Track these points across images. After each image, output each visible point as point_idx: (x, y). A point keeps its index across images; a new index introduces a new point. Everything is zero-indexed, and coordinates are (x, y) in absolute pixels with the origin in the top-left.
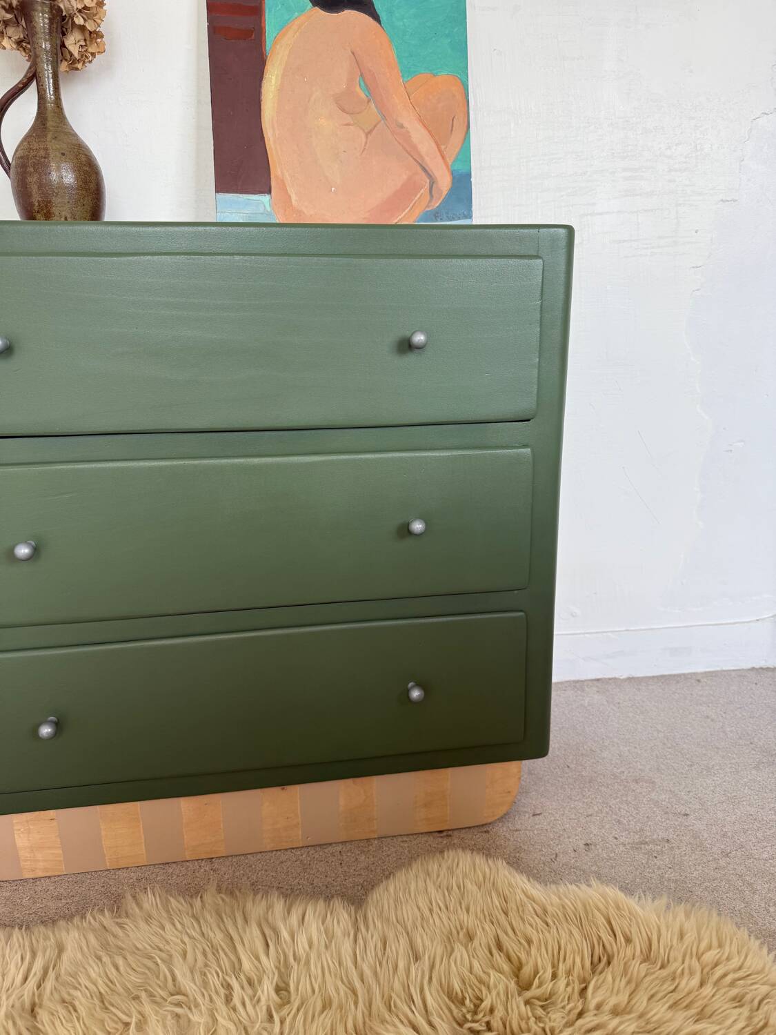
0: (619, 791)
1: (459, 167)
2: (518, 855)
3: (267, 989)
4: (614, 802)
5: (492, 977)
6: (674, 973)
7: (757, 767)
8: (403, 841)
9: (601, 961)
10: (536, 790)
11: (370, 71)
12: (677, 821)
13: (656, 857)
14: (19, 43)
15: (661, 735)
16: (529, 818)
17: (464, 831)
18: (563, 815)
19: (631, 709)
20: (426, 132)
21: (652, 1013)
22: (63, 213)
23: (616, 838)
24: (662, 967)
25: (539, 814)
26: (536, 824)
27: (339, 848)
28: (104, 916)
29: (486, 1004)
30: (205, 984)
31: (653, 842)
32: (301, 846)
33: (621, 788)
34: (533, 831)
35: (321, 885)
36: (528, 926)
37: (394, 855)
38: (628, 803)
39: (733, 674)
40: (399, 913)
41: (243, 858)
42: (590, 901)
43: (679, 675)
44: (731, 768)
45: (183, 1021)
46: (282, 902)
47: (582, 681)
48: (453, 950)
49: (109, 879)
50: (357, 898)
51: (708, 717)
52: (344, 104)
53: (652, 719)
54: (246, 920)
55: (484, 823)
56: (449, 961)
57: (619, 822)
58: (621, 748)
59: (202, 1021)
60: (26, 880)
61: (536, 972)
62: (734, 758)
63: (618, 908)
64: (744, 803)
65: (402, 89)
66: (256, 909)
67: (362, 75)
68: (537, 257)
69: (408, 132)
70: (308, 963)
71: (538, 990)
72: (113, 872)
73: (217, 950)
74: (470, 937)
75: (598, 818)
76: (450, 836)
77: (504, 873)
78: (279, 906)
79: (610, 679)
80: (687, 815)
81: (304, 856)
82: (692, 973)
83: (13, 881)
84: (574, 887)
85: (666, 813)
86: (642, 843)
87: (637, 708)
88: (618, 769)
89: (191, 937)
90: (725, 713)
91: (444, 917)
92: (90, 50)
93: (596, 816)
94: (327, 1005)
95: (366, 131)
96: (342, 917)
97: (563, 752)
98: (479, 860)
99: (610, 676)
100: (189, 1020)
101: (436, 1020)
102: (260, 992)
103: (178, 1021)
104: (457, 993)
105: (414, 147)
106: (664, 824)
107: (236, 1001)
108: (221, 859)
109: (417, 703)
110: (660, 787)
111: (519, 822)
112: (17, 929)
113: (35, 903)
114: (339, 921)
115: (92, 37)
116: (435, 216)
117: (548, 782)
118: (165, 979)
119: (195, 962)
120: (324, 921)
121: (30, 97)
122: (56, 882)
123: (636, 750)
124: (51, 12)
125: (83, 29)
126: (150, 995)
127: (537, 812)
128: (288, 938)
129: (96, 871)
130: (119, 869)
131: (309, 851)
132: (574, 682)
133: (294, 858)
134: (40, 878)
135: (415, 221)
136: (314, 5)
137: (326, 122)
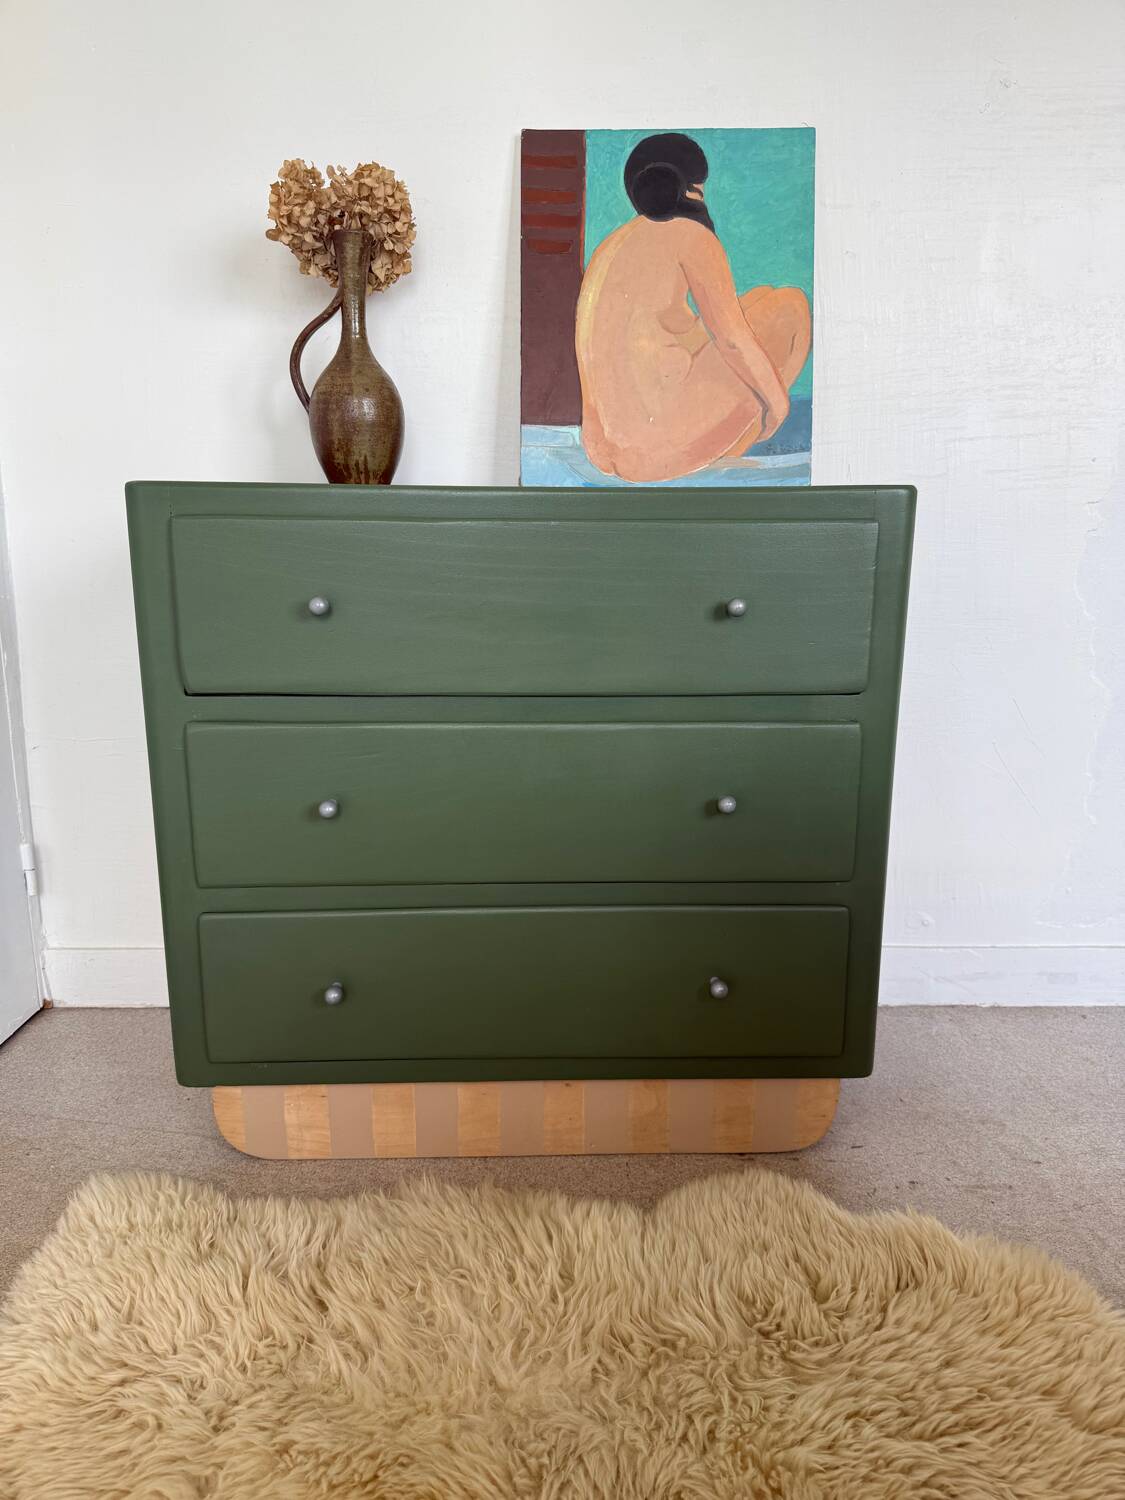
0: (960, 1130)
1: (796, 392)
2: (829, 1186)
3: (551, 1273)
4: (952, 1142)
5: (786, 1284)
6: (987, 1301)
8: (697, 1159)
9: (905, 1282)
10: (860, 1123)
11: (699, 284)
12: (1026, 1168)
13: (993, 1203)
14: (325, 270)
15: (1023, 1075)
16: (847, 1149)
17: (768, 1156)
18: (888, 1150)
19: (990, 1043)
20: (761, 353)
21: (957, 1334)
22: (364, 452)
23: (948, 1179)
24: (975, 1295)
25: (859, 1147)
26: (854, 1157)
27: (626, 1160)
28: (379, 1196)
29: (778, 1306)
30: (488, 1262)
31: (993, 1187)
32: (583, 1153)
33: (963, 1128)
34: (850, 1163)
36: (830, 1243)
37: (687, 1172)
38: (968, 1144)
40: (690, 1219)
41: (519, 1160)
42: (903, 1227)
43: (1059, 1008)
45: (467, 1293)
46: (565, 1200)
47: (932, 1007)
48: (746, 1257)
49: (378, 1167)
50: (647, 1204)
51: (1087, 1060)
52: (668, 322)
53: (1014, 1056)
54: (527, 1214)
55: (793, 1149)
56: (741, 1266)
57: (954, 1163)
58: (970, 1085)
59: (486, 1293)
60: (292, 1161)
61: (835, 1285)
63: (934, 1236)
64: (1114, 1157)
65: (736, 303)
66: (538, 1203)
67: (690, 289)
68: (873, 520)
69: (741, 353)
70: (593, 1254)
71: (835, 1302)
72: (381, 1162)
73: (498, 1236)
74: (765, 1248)
75: (930, 1157)
76: (752, 1159)
77: (808, 1194)
78: (561, 1203)
79: (968, 1007)
80: (1039, 1163)
81: (587, 1164)
82: (1006, 1303)
83: (279, 1160)
84: (888, 1215)
85: (1015, 1159)
86: (978, 1187)
87: (998, 1041)
88: (962, 1107)
89: (473, 1223)
90: (1111, 1056)
91: (738, 1226)
92: (396, 271)
93: (928, 1155)
94: (612, 1288)
95: (692, 352)
96: (629, 1218)
97: (897, 1085)
98: (783, 1180)
99: (969, 1004)
100: (473, 1292)
101: (724, 1315)
102: (544, 1273)
103: (461, 1292)
104: (748, 1296)
105: (747, 370)
106: (1009, 1170)
107: (520, 1280)
108: (496, 1160)
109: (720, 1000)
110: (1011, 1130)
111: (835, 1153)
112: (293, 1198)
113: (303, 1183)
114: (625, 1220)
115: (400, 259)
116: (767, 449)
117: (875, 1114)
118: (447, 1254)
119: (477, 1242)
120: (610, 1220)
121: (334, 326)
122: (322, 1165)
123: (988, 1089)
124: (363, 242)
125: (391, 252)
126: (434, 1265)
127: (858, 1144)
128: (572, 1231)
129: (363, 1159)
130: (387, 1159)
131: (592, 1160)
132: (922, 1007)
133: (576, 1165)
134: (305, 1160)
135: (743, 455)
136: (640, 213)
137: (647, 344)
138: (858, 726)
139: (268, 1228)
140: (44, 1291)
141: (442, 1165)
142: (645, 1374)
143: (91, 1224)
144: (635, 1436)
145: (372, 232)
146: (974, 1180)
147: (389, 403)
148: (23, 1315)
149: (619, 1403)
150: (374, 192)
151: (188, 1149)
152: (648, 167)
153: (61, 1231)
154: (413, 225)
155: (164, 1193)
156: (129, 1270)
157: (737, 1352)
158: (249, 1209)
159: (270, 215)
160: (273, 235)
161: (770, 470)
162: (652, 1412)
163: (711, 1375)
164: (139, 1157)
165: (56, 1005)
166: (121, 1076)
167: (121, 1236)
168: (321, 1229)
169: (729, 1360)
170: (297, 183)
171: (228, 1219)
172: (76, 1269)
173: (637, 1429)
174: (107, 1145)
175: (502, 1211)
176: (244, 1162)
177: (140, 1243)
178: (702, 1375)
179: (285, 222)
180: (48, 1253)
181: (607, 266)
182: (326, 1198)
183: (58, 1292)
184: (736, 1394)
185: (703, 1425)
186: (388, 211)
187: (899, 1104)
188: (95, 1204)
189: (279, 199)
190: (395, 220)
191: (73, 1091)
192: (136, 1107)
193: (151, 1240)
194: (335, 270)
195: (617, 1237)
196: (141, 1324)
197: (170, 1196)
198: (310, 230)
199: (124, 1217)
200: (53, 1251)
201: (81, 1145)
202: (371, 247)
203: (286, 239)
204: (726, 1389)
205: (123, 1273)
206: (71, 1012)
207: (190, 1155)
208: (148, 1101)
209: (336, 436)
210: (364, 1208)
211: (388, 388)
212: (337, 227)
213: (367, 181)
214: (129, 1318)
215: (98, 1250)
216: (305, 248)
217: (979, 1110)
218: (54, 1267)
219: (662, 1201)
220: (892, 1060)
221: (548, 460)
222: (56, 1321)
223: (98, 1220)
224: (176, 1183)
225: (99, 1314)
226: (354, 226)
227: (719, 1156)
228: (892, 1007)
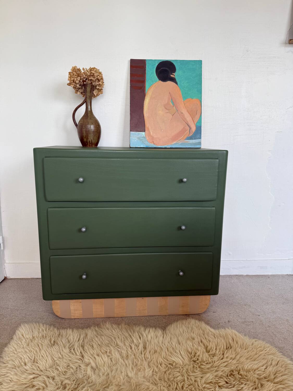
0: (240, 307)
1: (198, 124)
2: (208, 322)
3: (141, 347)
4: (238, 310)
5: (199, 348)
7: (283, 304)
8: (175, 316)
9: (229, 347)
10: (215, 306)
11: (174, 98)
12: (256, 317)
13: (248, 326)
14: (82, 93)
15: (255, 293)
16: (212, 313)
17: (193, 315)
18: (222, 313)
19: (246, 284)
20: (189, 115)
21: (241, 360)
22: (91, 138)
23: (237, 320)
25: (215, 312)
26: (214, 315)
27: (157, 317)
28: (96, 328)
29: (197, 354)
30: (125, 345)
31: (248, 322)
32: (147, 315)
34: (213, 316)
36: (209, 337)
37: (173, 320)
38: (242, 311)
39: (280, 276)
40: (175, 332)
41: (131, 317)
42: (228, 333)
43: (263, 275)
44: (275, 303)
45: (120, 352)
47: (232, 275)
49: (95, 320)
50: (164, 328)
51: (270, 288)
52: (166, 107)
53: (252, 288)
54: (134, 332)
55: (199, 313)
57: (239, 316)
58: (242, 295)
59: (125, 352)
60: (72, 319)
61: (211, 348)
62: (276, 301)
63: (236, 335)
64: (277, 313)
65: (183, 102)
66: (136, 329)
67: (172, 99)
68: (217, 159)
69: (184, 115)
71: (211, 353)
73: (127, 337)
74: (193, 339)
75: (233, 314)
76: (189, 316)
77: (203, 325)
78: (142, 329)
79: (241, 275)
80: (259, 315)
81: (148, 318)
83: (69, 319)
84: (224, 330)
85: (253, 314)
86: (245, 322)
87: (248, 284)
88: (240, 301)
89: (120, 334)
90: (276, 288)
91: (187, 334)
92: (99, 93)
95: (172, 114)
96: (159, 332)
98: (197, 321)
99: (241, 274)
100: (122, 352)
101: (184, 357)
102: (139, 347)
104: (190, 352)
105: (186, 119)
106: (252, 317)
107: (133, 348)
108: (125, 317)
109: (181, 276)
110: (252, 307)
111: (209, 314)
112: (74, 329)
113: (76, 324)
114: (159, 333)
115: (100, 91)
116: (191, 138)
117: (219, 304)
118: (114, 343)
119: (122, 339)
120: (155, 333)
121: (84, 107)
122: (80, 320)
123: (246, 297)
124: (91, 87)
125: (98, 89)
126: (111, 345)
128: (145, 336)
129: (91, 318)
130: (97, 318)
131: (149, 317)
132: (229, 275)
133: (145, 319)
134: (76, 319)
135: (185, 140)
136: (159, 80)
137: (161, 112)
138: (214, 208)
139: (68, 337)
140: (11, 355)
141: (111, 319)
142: (165, 372)
143: (22, 337)
144: (164, 388)
145: (93, 84)
146: (244, 320)
147: (98, 127)
148: (6, 362)
149: (159, 380)
150: (95, 75)
151: (45, 316)
152: (161, 69)
153: (15, 339)
154: (104, 82)
155: (41, 328)
156: (33, 349)
157: (188, 366)
158: (63, 332)
159: (68, 80)
160: (69, 84)
161: (191, 143)
162: (168, 382)
163: (182, 372)
164: (32, 319)
165: (8, 278)
166: (26, 297)
167: (30, 340)
168: (82, 337)
169: (186, 368)
170: (75, 72)
171: (58, 335)
172: (20, 349)
173: (164, 386)
174: (24, 315)
175: (127, 331)
176: (60, 319)
177: (36, 341)
178: (179, 372)
179: (72, 82)
180: (12, 345)
181: (151, 93)
182: (83, 328)
183: (15, 355)
184: (188, 377)
185: (180, 385)
186: (98, 79)
187: (224, 300)
188: (23, 332)
189: (71, 76)
190: (99, 81)
191: (14, 301)
192: (31, 305)
193: (38, 341)
194: (84, 93)
195: (157, 337)
196: (37, 363)
197: (42, 329)
198: (78, 83)
199: (31, 335)
200: (13, 344)
201: (17, 316)
202: (93, 88)
203: (73, 86)
204: (186, 376)
205: (32, 350)
206: (12, 280)
207: (46, 318)
208: (34, 303)
209: (84, 134)
210: (93, 331)
211: (98, 123)
212: (85, 83)
213: (93, 72)
214: (34, 362)
215: (25, 344)
216: (77, 88)
217: (244, 302)
218: (14, 349)
219: (167, 327)
220: (222, 289)
221: (137, 140)
222: (15, 363)
223: (24, 336)
224: (44, 326)
225: (26, 360)
226: (89, 82)
227: (180, 315)
228: (222, 276)
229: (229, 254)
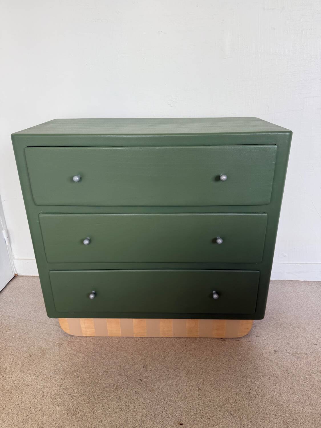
0: (291, 331)
2: (248, 351)
4: (288, 335)
8: (208, 340)
10: (259, 326)
12: (312, 346)
13: (300, 360)
15: (313, 309)
16: (255, 337)
17: (230, 339)
18: (268, 338)
19: (303, 295)
23: (286, 350)
25: (259, 336)
26: (257, 340)
27: (185, 339)
31: (301, 354)
32: (172, 337)
34: (255, 343)
35: (178, 352)
37: (204, 345)
38: (294, 336)
41: (153, 338)
47: (285, 281)
49: (110, 340)
53: (310, 301)
55: (238, 337)
57: (289, 343)
58: (295, 312)
60: (84, 337)
68: (275, 144)
75: (281, 341)
76: (225, 340)
79: (297, 281)
80: (316, 345)
81: (173, 341)
83: (80, 337)
85: (308, 343)
86: (296, 354)
87: (305, 295)
88: (293, 321)
93: (280, 340)
97: (272, 312)
99: (297, 280)
106: (306, 347)
108: (145, 338)
109: (215, 299)
110: (308, 331)
111: (251, 338)
113: (87, 345)
117: (264, 323)
122: (93, 339)
123: (301, 314)
127: (258, 335)
129: (105, 337)
130: (112, 337)
131: (175, 339)
132: (282, 281)
133: (170, 341)
134: (88, 337)
138: (266, 214)
141: (129, 340)
146: (295, 351)
151: (54, 331)
165: (19, 275)
174: (30, 329)
176: (70, 336)
187: (272, 319)
192: (39, 314)
201: (23, 329)
206: (23, 277)
217: (298, 323)
220: (271, 302)
227: (214, 339)
228: (272, 281)
229: (284, 256)
